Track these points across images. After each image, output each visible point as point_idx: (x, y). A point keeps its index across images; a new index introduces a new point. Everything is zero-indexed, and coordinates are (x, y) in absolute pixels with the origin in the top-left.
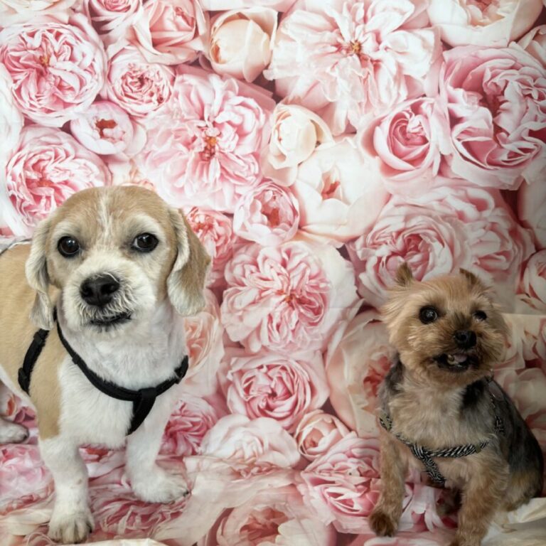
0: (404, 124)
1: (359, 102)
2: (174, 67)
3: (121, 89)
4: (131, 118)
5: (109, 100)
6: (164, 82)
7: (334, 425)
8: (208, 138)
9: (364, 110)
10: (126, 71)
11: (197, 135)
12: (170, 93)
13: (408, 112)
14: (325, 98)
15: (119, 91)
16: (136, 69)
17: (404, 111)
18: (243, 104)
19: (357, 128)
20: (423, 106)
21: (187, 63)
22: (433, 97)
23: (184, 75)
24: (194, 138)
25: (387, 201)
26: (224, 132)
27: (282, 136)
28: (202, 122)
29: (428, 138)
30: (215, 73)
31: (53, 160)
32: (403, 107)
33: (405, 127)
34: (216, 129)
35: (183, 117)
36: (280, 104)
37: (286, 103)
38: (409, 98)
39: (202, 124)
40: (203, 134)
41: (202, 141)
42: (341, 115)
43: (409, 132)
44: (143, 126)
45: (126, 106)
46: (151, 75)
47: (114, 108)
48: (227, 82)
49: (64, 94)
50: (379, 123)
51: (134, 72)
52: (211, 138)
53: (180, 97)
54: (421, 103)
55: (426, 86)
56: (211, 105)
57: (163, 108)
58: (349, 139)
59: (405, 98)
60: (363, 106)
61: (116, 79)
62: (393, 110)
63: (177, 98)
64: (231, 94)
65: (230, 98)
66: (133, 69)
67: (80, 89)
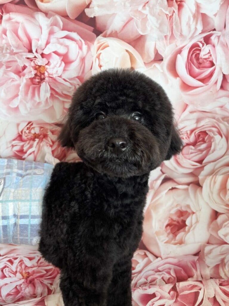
0: (198, 52)
1: (165, 35)
2: (1, 6)
7: (146, 255)
8: (37, 67)
9: (168, 41)
11: (27, 65)
13: (201, 42)
14: (137, 32)
17: (198, 41)
18: (67, 37)
19: (163, 56)
20: (212, 38)
22: (220, 31)
23: (11, 13)
24: (24, 67)
25: (184, 110)
26: (51, 61)
27: (102, 63)
28: (31, 54)
29: (215, 62)
30: (41, 11)
32: (199, 38)
33: (199, 54)
34: (44, 59)
35: (13, 50)
36: (100, 37)
37: (105, 36)
38: (203, 32)
39: (30, 56)
40: (33, 64)
41: (32, 69)
42: (150, 46)
43: (201, 58)
48: (52, 19)
50: (180, 52)
52: (40, 66)
53: (8, 33)
54: (211, 35)
55: (216, 22)
56: (38, 40)
58: (157, 65)
59: (200, 32)
60: (168, 38)
62: (190, 41)
63: (5, 35)
64: (56, 28)
65: (55, 33)
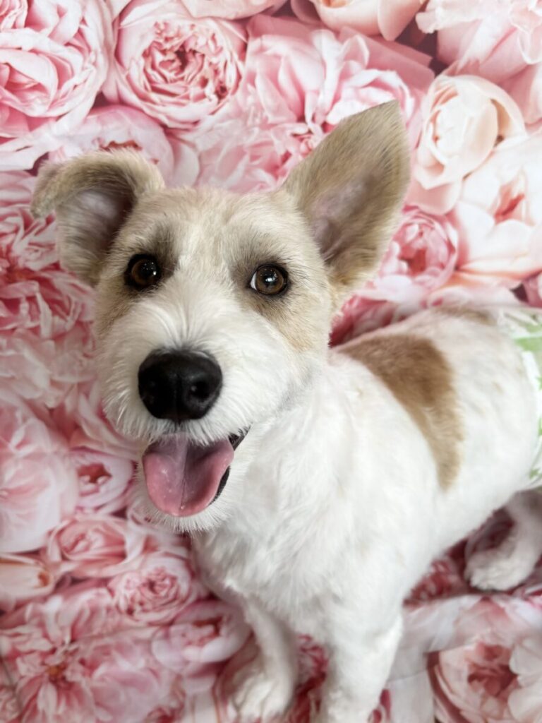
2: (244, 23)
3: (144, 78)
4: (169, 132)
5: (122, 102)
6: (226, 55)
10: (150, 38)
12: (239, 77)
14: (521, 58)
15: (140, 81)
16: (171, 34)
18: (375, 84)
21: (267, 12)
23: (264, 37)
27: (440, 132)
28: (302, 124)
30: (326, 27)
31: (22, 232)
35: (267, 119)
36: (442, 77)
37: (453, 74)
39: (300, 129)
40: (303, 147)
44: (193, 146)
45: (158, 112)
46: (199, 43)
47: (133, 118)
48: (347, 43)
49: (24, 100)
51: (167, 39)
53: (258, 81)
56: (317, 92)
57: (227, 107)
61: (133, 59)
63: (253, 84)
64: (355, 65)
65: (352, 75)
66: (164, 35)
67: (60, 86)
